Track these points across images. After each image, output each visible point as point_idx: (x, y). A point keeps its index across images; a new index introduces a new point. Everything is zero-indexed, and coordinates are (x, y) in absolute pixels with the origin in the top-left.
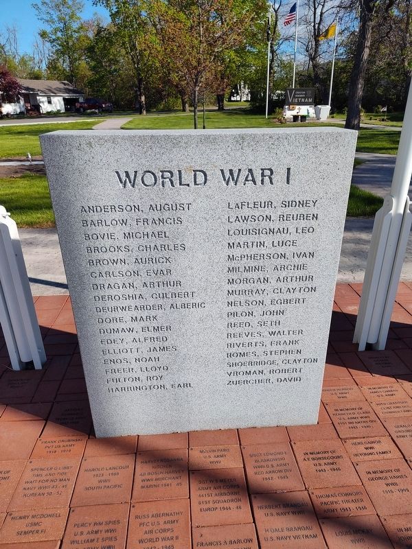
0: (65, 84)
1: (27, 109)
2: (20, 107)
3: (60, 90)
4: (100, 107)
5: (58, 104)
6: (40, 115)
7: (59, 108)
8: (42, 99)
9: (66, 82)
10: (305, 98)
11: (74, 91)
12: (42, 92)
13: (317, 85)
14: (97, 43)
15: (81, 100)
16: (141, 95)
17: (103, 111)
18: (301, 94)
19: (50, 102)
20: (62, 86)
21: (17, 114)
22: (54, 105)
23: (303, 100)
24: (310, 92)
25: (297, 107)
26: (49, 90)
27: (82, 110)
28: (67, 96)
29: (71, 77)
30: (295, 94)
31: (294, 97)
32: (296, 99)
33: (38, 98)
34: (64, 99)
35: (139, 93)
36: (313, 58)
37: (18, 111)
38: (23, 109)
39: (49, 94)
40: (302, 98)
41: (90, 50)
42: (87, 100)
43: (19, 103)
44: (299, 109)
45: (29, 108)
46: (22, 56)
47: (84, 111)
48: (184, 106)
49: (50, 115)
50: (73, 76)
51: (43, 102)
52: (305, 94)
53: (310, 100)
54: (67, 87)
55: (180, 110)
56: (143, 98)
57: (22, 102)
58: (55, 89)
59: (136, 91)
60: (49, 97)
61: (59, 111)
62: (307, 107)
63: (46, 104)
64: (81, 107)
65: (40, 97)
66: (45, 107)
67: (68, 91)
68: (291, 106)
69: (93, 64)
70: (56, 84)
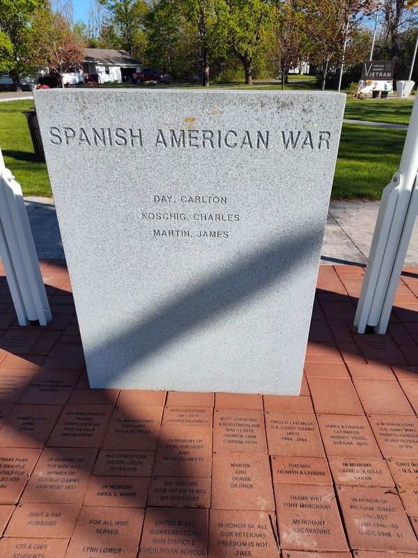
0: (122, 53)
1: (85, 79)
2: (79, 78)
3: (117, 60)
4: (157, 78)
5: (115, 74)
6: (98, 86)
7: (116, 79)
8: (100, 69)
9: (124, 51)
10: (383, 72)
11: (132, 61)
12: (101, 61)
13: (396, 58)
14: (156, 10)
15: (138, 71)
16: (205, 67)
17: (161, 82)
18: (379, 68)
19: (107, 72)
20: (120, 55)
21: (76, 84)
22: (111, 75)
23: (381, 74)
24: (390, 65)
25: (374, 82)
26: (108, 59)
27: (139, 81)
28: (124, 65)
29: (128, 46)
30: (372, 67)
31: (372, 71)
32: (374, 73)
33: (97, 67)
34: (122, 69)
35: (203, 65)
36: (392, 27)
37: (78, 81)
38: (82, 79)
39: (108, 63)
40: (381, 71)
41: (150, 17)
42: (144, 71)
43: (79, 72)
44: (376, 84)
45: (87, 78)
46: (75, 23)
47: (141, 82)
48: (247, 79)
49: (107, 85)
50: (130, 45)
51: (101, 72)
52: (384, 68)
53: (389, 75)
54: (124, 56)
55: (242, 83)
56: (207, 70)
57: (81, 72)
58: (113, 58)
59: (200, 62)
60: (107, 67)
61: (116, 81)
62: (385, 82)
63: (104, 74)
64: (138, 78)
65: (99, 67)
66: (104, 78)
67: (125, 60)
68: (367, 81)
69: (151, 31)
70: (114, 53)
